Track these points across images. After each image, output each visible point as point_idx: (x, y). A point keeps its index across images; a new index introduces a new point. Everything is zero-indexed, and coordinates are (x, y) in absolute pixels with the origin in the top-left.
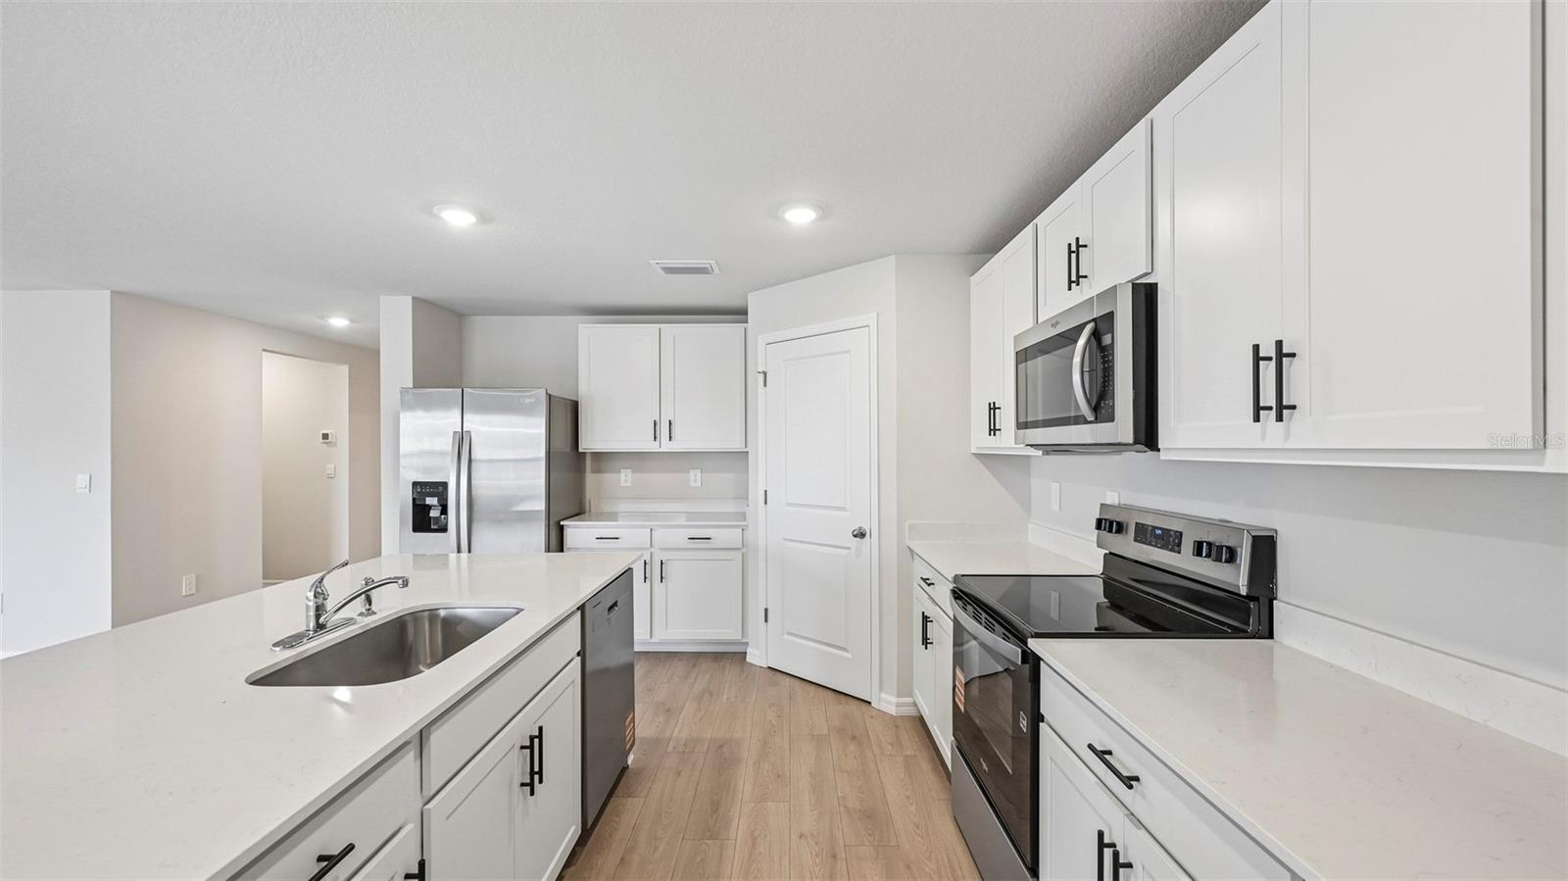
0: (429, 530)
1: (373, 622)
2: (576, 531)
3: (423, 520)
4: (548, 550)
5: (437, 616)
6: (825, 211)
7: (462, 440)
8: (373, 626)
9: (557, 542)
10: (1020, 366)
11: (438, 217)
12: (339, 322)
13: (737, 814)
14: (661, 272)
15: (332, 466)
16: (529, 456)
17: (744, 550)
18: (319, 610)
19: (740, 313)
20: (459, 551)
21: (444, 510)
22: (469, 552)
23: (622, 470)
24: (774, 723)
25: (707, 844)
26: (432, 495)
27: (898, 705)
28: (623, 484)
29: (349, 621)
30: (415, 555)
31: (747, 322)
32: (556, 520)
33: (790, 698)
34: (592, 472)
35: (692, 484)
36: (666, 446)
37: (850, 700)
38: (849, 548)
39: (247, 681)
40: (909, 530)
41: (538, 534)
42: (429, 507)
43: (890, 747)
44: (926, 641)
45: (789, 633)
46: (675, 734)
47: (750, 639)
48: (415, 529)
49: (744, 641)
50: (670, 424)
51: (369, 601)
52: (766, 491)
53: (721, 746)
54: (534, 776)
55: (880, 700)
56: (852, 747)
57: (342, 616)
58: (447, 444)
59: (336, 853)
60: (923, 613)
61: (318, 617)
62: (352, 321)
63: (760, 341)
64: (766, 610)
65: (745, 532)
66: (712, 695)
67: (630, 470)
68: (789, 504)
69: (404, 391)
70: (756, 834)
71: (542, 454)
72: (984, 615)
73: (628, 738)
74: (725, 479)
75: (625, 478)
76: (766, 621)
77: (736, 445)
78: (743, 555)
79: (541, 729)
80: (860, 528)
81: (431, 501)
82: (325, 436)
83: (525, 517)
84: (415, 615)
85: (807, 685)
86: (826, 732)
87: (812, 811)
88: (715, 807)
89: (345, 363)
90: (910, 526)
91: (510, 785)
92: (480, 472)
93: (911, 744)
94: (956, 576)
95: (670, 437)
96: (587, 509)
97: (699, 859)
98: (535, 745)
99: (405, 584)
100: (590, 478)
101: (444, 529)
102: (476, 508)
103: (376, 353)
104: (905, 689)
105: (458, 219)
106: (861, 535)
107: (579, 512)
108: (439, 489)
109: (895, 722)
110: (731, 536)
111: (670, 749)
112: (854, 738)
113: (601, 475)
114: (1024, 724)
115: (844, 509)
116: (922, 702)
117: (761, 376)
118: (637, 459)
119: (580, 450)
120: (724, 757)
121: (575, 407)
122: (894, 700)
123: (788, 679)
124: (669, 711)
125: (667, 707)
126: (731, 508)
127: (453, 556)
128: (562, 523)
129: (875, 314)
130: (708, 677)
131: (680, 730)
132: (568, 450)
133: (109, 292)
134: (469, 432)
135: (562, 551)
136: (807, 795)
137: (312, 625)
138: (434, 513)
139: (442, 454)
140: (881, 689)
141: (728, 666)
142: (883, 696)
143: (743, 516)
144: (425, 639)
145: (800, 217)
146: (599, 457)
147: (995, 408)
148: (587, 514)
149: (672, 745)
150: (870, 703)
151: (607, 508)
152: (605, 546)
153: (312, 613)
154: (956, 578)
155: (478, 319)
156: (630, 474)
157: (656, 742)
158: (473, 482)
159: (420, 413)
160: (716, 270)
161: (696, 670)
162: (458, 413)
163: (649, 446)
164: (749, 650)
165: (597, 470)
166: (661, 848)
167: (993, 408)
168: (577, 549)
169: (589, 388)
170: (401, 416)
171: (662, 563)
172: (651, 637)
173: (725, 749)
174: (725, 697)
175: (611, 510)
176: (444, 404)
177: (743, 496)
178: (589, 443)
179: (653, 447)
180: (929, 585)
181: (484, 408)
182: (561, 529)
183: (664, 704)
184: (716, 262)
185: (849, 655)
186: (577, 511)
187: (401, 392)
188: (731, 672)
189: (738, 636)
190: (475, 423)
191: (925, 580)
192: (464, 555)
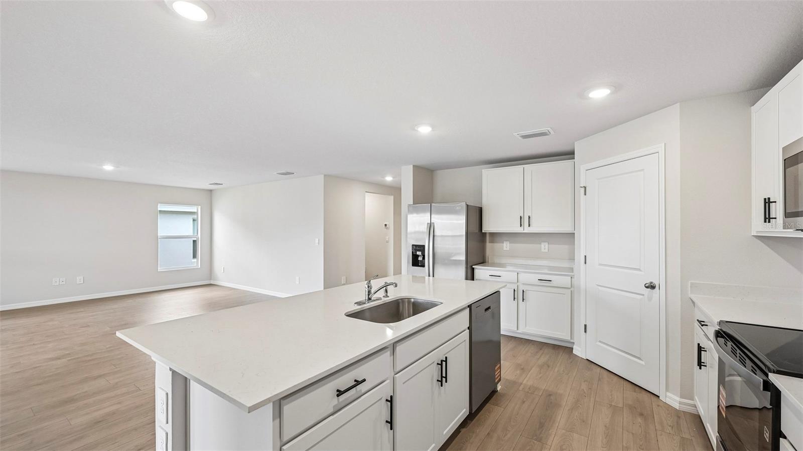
0: (418, 266)
1: (388, 300)
2: (480, 271)
3: (416, 262)
4: (467, 279)
5: (411, 301)
6: (617, 88)
7: (431, 226)
8: (387, 302)
9: (471, 275)
10: (787, 170)
11: (418, 131)
12: (389, 179)
13: (554, 433)
14: (520, 138)
15: (388, 237)
16: (458, 234)
17: (572, 289)
18: (369, 292)
19: (569, 154)
20: (429, 276)
21: (424, 258)
22: (433, 276)
23: (504, 242)
24: (585, 391)
25: (534, 443)
26: (419, 251)
27: (680, 403)
28: (505, 249)
29: (379, 299)
30: (413, 276)
31: (574, 159)
32: (471, 265)
33: (599, 380)
34: (490, 242)
35: (543, 250)
36: (527, 230)
37: (644, 392)
38: (643, 295)
39: (345, 314)
40: (691, 287)
41: (462, 272)
42: (418, 256)
43: (670, 428)
44: (700, 364)
45: (600, 341)
46: (524, 382)
47: (575, 341)
48: (413, 265)
49: (572, 341)
50: (529, 218)
51: (386, 291)
52: (585, 256)
53: (550, 395)
54: (443, 379)
55: (666, 397)
56: (639, 420)
57: (377, 296)
58: (424, 228)
59: (360, 380)
60: (699, 344)
61: (369, 295)
62: (393, 178)
63: (582, 169)
64: (585, 326)
65: (573, 279)
66: (549, 366)
67: (508, 242)
68: (600, 265)
69: (409, 205)
70: (564, 447)
71: (464, 233)
72: (738, 351)
73: (496, 377)
74: (562, 248)
75: (506, 246)
76: (585, 332)
77: (568, 229)
78: (571, 291)
79: (446, 358)
80: (651, 283)
81: (419, 253)
82: (386, 225)
83: (456, 263)
84: (403, 300)
85: (613, 376)
86: (621, 405)
87: (603, 447)
88: (542, 425)
89: (392, 195)
90: (692, 284)
91: (432, 379)
92: (437, 240)
93: (688, 432)
94: (721, 321)
95: (529, 225)
96: (487, 261)
97: (528, 448)
98: (443, 363)
99: (396, 286)
100: (488, 245)
101: (423, 266)
102: (436, 257)
103: (400, 189)
104: (687, 392)
105: (425, 130)
106: (652, 287)
107: (483, 262)
108: (422, 248)
109: (678, 414)
110: (565, 281)
111: (521, 388)
112: (641, 414)
113: (495, 244)
114: (767, 436)
115: (639, 270)
116: (700, 405)
117: (583, 190)
118: (512, 236)
119: (483, 232)
120: (551, 403)
121: (480, 210)
122: (678, 399)
123: (599, 369)
124: (523, 369)
125: (522, 367)
126: (566, 264)
127: (427, 278)
128: (473, 267)
129: (663, 144)
130: (548, 357)
131: (529, 380)
132: (477, 231)
133: (323, 176)
134: (434, 223)
135: (473, 280)
136: (601, 438)
137: (367, 298)
138: (420, 259)
139: (423, 232)
140: (667, 389)
141: (561, 353)
142: (669, 394)
143: (572, 270)
144: (406, 309)
145: (599, 94)
146: (493, 235)
147: (770, 202)
148: (487, 263)
149: (522, 386)
150: (659, 397)
151: (497, 261)
152: (494, 279)
153: (367, 293)
154: (720, 323)
155: (438, 172)
156: (508, 244)
157: (513, 384)
158: (435, 245)
159: (415, 215)
160: (552, 132)
161: (541, 352)
162: (429, 214)
163: (518, 229)
164: (574, 347)
165: (492, 242)
166: (509, 436)
167: (768, 202)
168: (479, 280)
169: (488, 202)
170: (409, 216)
171: (523, 292)
172: (517, 329)
173: (552, 397)
174: (556, 369)
175: (498, 262)
176: (424, 211)
177: (572, 259)
178: (488, 228)
179: (520, 230)
180: (702, 325)
181: (441, 212)
182: (473, 269)
183: (521, 365)
184: (551, 128)
185: (643, 363)
186: (482, 261)
187: (408, 207)
188: (562, 357)
189: (567, 337)
190: (438, 220)
191: (700, 322)
192: (431, 277)
